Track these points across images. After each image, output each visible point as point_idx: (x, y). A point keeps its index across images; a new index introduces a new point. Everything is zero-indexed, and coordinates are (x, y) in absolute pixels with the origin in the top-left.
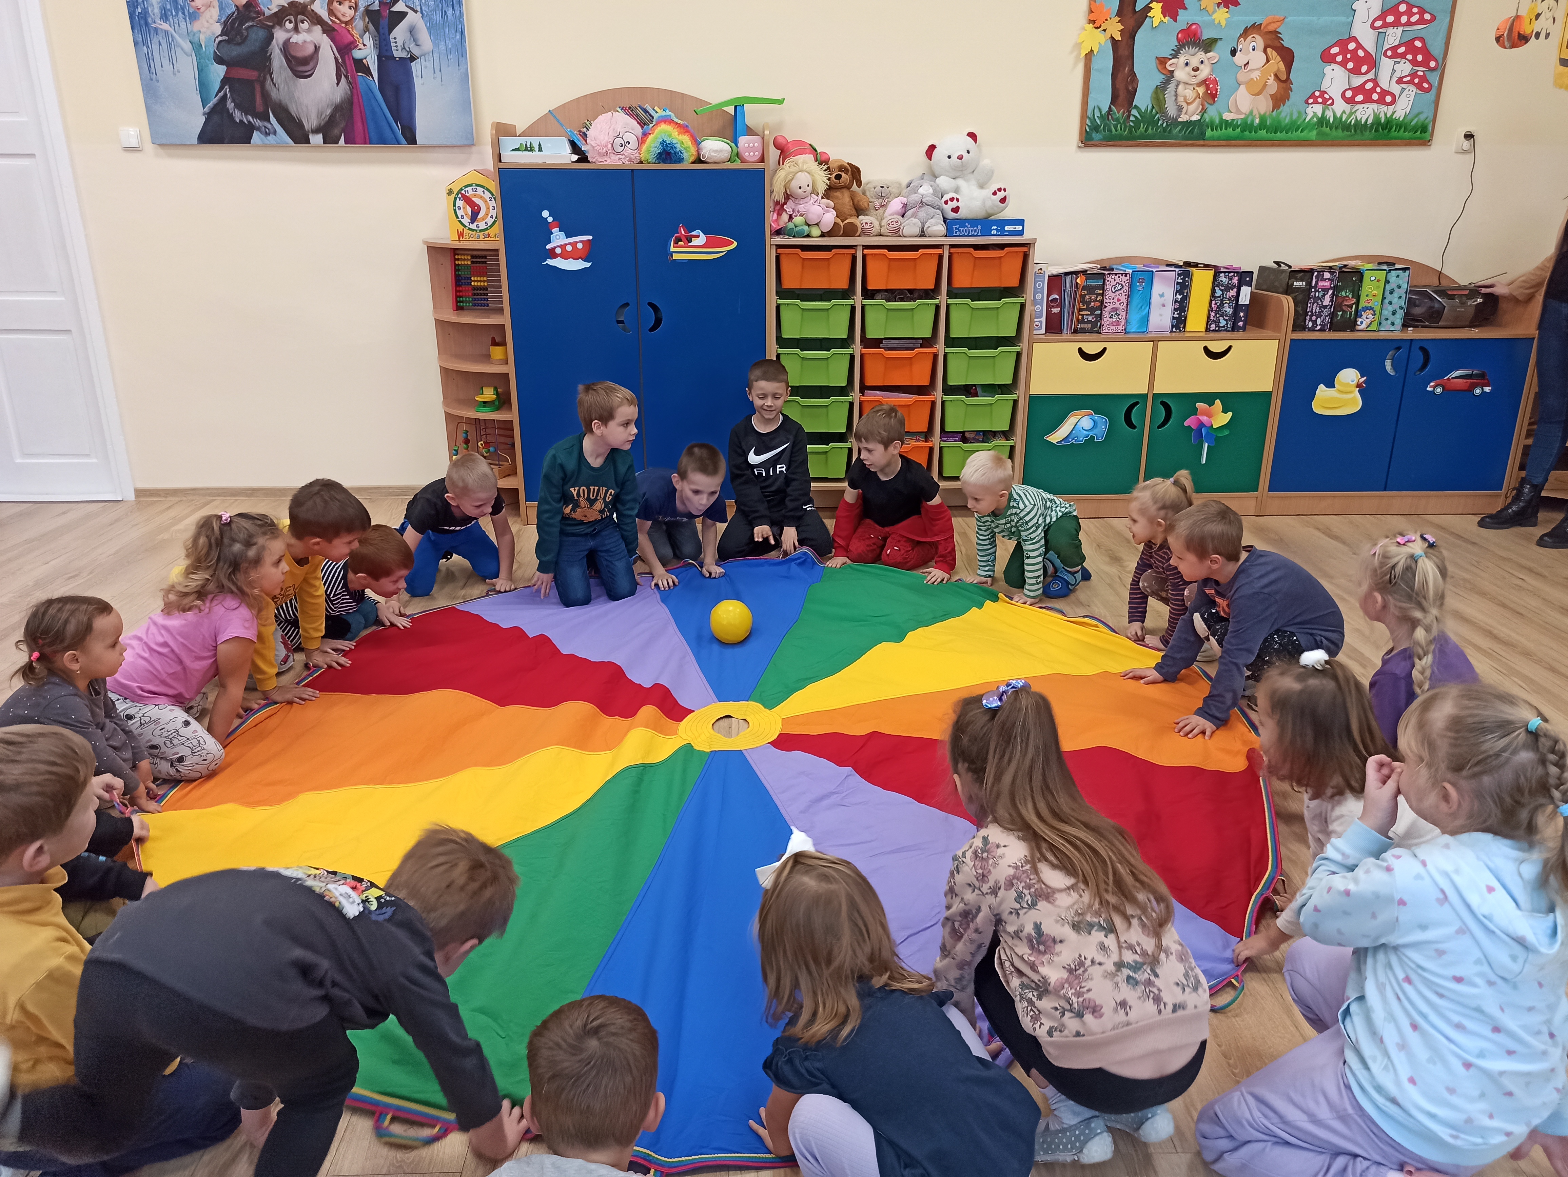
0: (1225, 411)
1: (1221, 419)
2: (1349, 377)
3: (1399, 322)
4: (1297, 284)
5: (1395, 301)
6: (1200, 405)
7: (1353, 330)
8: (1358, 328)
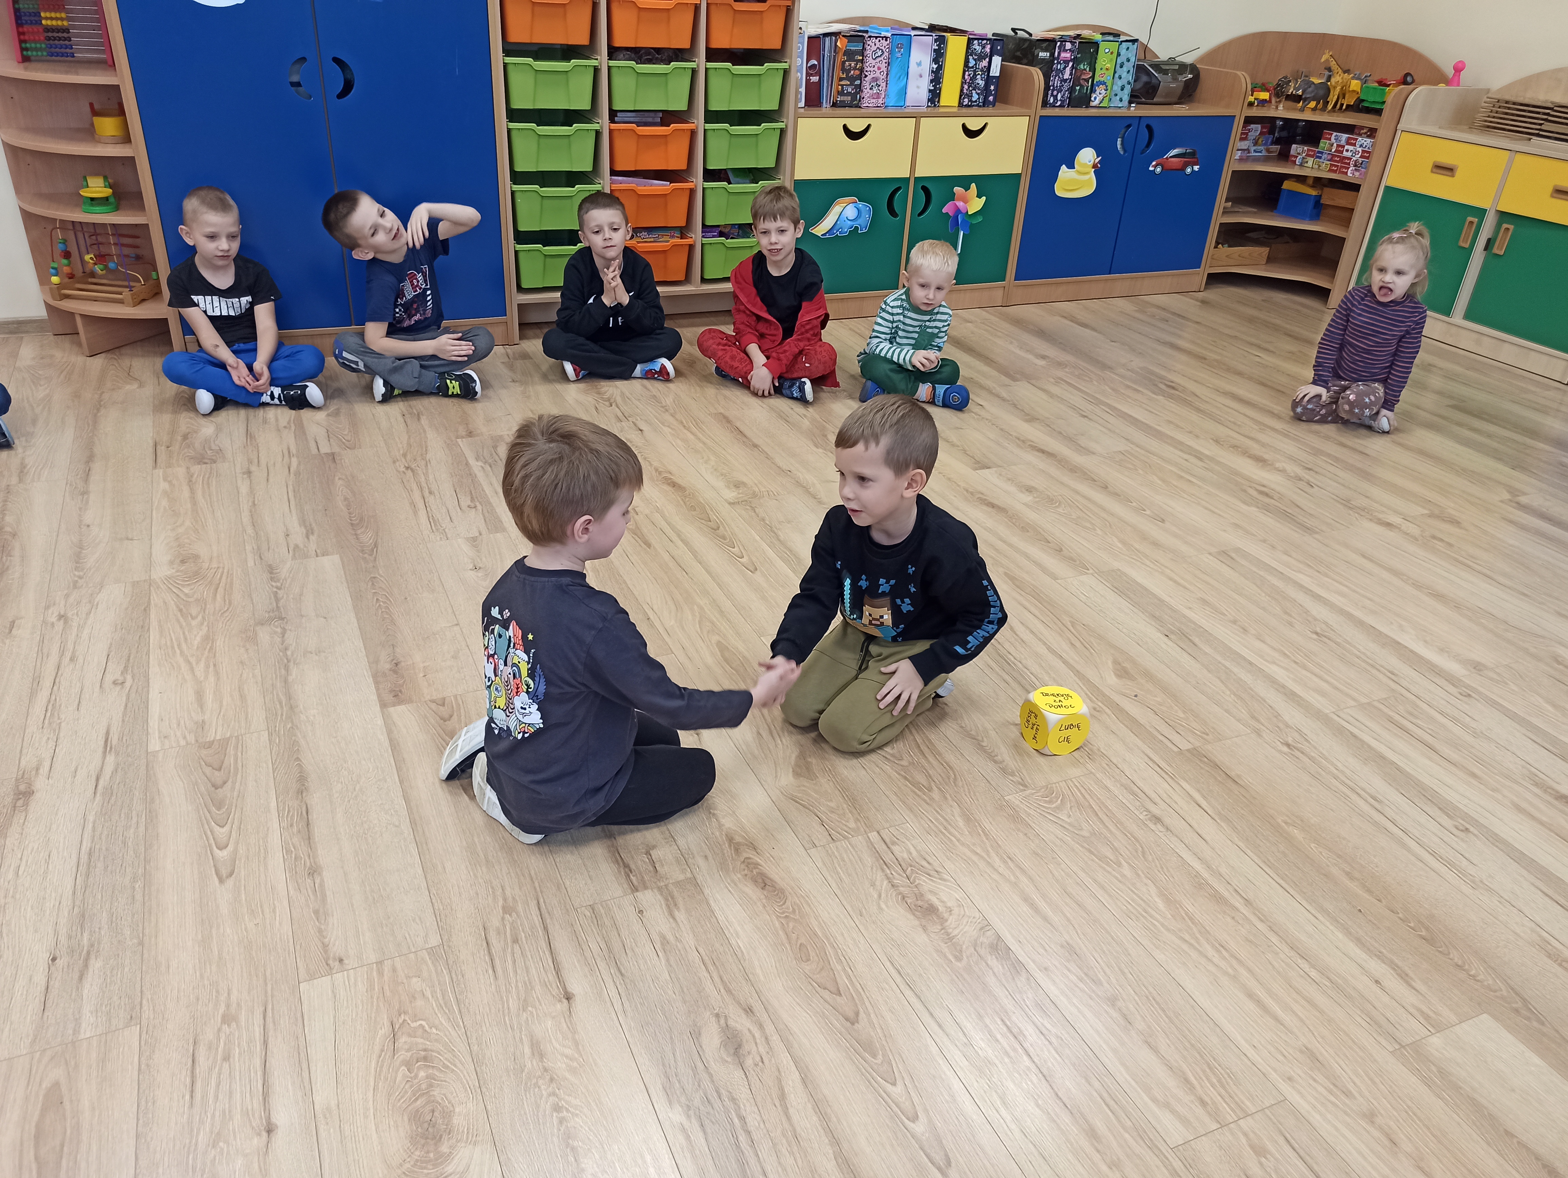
0: (979, 196)
1: (975, 204)
3: (1126, 98)
4: (1043, 55)
5: (1124, 75)
6: (957, 189)
7: (1088, 106)
8: (1092, 104)
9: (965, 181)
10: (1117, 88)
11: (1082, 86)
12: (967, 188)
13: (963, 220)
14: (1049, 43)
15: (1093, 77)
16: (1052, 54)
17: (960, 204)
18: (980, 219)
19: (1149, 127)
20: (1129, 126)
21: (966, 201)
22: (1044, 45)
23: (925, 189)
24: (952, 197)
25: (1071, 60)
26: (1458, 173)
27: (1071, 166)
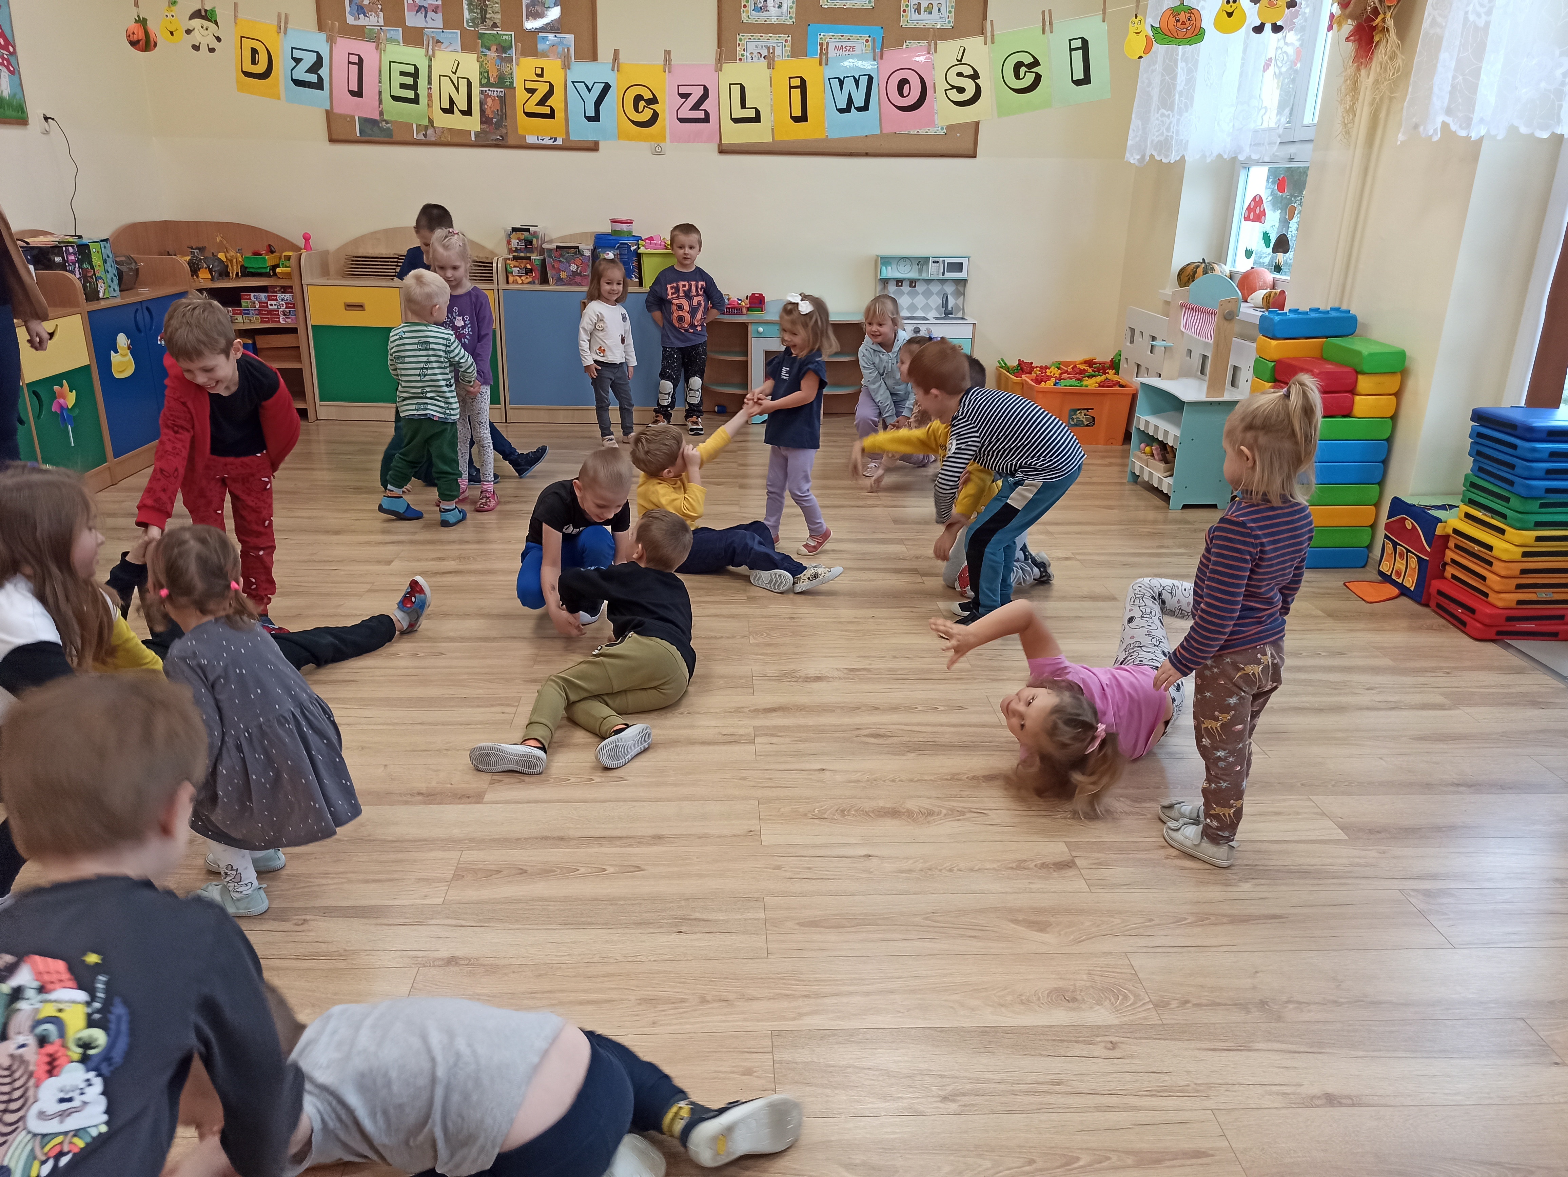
0: (71, 391)
1: (71, 399)
2: (122, 340)
3: (117, 288)
4: (58, 259)
5: (110, 269)
6: (56, 388)
7: (98, 299)
8: (101, 295)
9: (57, 379)
10: (109, 281)
11: (90, 283)
12: (62, 386)
13: (68, 415)
14: (57, 249)
15: (94, 274)
16: (63, 258)
17: (61, 401)
18: (77, 411)
19: (148, 309)
20: (137, 310)
21: (64, 398)
22: (56, 251)
23: (35, 393)
24: (54, 396)
25: (77, 261)
26: (366, 307)
27: (116, 352)
